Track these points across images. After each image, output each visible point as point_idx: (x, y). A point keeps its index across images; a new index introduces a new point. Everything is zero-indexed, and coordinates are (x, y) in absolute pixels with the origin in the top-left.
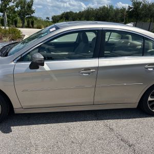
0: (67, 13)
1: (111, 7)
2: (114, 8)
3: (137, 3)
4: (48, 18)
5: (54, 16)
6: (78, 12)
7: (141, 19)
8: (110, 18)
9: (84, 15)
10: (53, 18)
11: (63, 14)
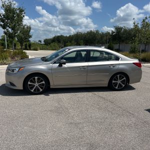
0: (58, 36)
1: (97, 31)
2: (100, 32)
3: (119, 28)
4: (40, 41)
5: (46, 39)
6: (68, 35)
7: (123, 41)
8: (97, 41)
9: (74, 39)
10: (45, 41)
11: (54, 38)
